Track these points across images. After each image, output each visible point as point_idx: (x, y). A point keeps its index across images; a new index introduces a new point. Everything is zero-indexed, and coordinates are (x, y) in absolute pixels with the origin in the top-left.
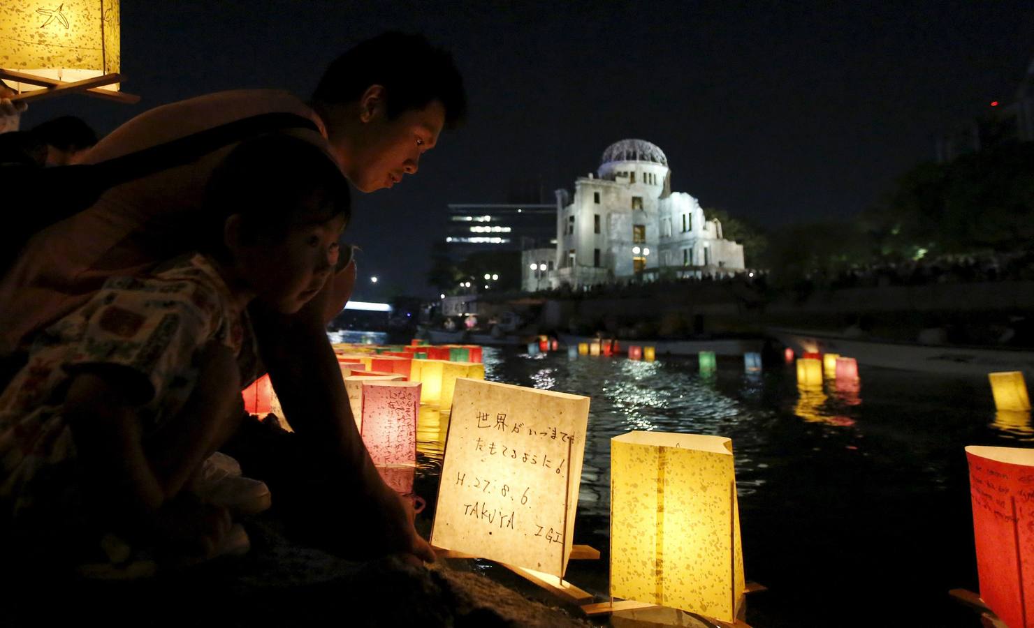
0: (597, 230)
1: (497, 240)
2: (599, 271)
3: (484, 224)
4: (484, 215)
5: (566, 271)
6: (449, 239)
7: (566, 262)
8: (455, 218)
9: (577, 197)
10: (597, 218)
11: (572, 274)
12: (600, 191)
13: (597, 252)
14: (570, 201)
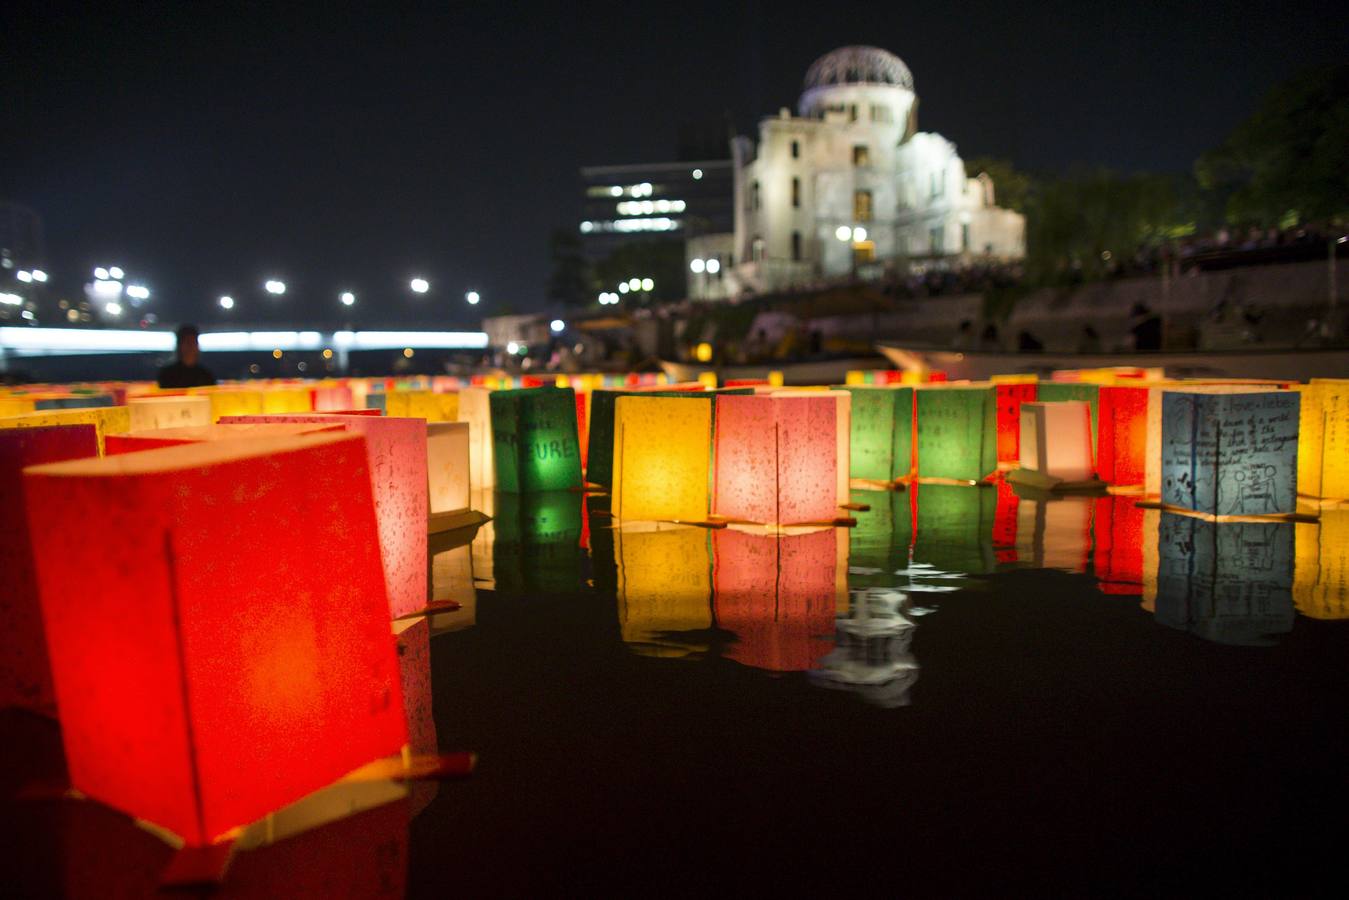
0: (796, 202)
1: (665, 225)
2: (800, 268)
3: (642, 198)
4: (639, 182)
5: (748, 270)
6: (587, 227)
7: (750, 255)
8: (595, 192)
9: (764, 150)
10: (796, 183)
11: (758, 275)
12: (801, 138)
13: (796, 239)
14: (751, 158)
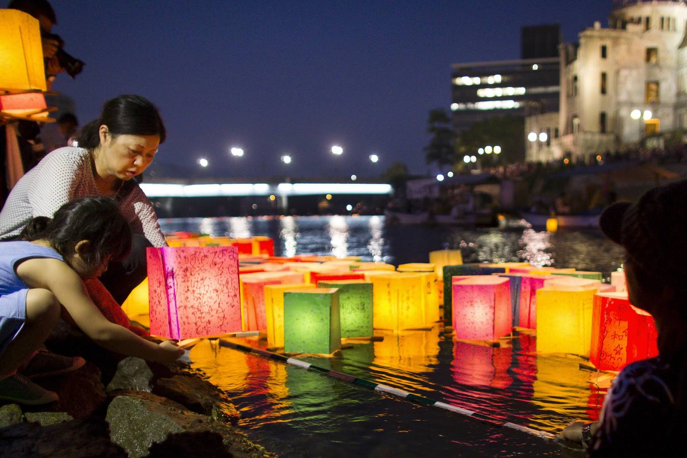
0: (603, 91)
1: (510, 104)
2: (605, 138)
3: (495, 86)
4: (493, 73)
5: (568, 140)
6: (455, 106)
7: (570, 128)
9: (581, 52)
10: (604, 76)
11: (575, 143)
12: (608, 43)
13: (603, 117)
14: (571, 59)
